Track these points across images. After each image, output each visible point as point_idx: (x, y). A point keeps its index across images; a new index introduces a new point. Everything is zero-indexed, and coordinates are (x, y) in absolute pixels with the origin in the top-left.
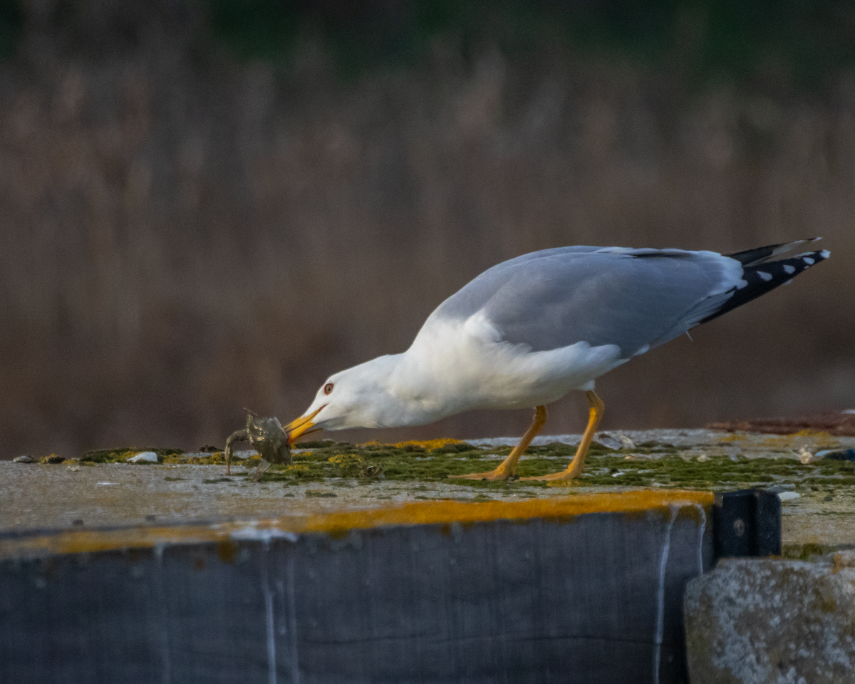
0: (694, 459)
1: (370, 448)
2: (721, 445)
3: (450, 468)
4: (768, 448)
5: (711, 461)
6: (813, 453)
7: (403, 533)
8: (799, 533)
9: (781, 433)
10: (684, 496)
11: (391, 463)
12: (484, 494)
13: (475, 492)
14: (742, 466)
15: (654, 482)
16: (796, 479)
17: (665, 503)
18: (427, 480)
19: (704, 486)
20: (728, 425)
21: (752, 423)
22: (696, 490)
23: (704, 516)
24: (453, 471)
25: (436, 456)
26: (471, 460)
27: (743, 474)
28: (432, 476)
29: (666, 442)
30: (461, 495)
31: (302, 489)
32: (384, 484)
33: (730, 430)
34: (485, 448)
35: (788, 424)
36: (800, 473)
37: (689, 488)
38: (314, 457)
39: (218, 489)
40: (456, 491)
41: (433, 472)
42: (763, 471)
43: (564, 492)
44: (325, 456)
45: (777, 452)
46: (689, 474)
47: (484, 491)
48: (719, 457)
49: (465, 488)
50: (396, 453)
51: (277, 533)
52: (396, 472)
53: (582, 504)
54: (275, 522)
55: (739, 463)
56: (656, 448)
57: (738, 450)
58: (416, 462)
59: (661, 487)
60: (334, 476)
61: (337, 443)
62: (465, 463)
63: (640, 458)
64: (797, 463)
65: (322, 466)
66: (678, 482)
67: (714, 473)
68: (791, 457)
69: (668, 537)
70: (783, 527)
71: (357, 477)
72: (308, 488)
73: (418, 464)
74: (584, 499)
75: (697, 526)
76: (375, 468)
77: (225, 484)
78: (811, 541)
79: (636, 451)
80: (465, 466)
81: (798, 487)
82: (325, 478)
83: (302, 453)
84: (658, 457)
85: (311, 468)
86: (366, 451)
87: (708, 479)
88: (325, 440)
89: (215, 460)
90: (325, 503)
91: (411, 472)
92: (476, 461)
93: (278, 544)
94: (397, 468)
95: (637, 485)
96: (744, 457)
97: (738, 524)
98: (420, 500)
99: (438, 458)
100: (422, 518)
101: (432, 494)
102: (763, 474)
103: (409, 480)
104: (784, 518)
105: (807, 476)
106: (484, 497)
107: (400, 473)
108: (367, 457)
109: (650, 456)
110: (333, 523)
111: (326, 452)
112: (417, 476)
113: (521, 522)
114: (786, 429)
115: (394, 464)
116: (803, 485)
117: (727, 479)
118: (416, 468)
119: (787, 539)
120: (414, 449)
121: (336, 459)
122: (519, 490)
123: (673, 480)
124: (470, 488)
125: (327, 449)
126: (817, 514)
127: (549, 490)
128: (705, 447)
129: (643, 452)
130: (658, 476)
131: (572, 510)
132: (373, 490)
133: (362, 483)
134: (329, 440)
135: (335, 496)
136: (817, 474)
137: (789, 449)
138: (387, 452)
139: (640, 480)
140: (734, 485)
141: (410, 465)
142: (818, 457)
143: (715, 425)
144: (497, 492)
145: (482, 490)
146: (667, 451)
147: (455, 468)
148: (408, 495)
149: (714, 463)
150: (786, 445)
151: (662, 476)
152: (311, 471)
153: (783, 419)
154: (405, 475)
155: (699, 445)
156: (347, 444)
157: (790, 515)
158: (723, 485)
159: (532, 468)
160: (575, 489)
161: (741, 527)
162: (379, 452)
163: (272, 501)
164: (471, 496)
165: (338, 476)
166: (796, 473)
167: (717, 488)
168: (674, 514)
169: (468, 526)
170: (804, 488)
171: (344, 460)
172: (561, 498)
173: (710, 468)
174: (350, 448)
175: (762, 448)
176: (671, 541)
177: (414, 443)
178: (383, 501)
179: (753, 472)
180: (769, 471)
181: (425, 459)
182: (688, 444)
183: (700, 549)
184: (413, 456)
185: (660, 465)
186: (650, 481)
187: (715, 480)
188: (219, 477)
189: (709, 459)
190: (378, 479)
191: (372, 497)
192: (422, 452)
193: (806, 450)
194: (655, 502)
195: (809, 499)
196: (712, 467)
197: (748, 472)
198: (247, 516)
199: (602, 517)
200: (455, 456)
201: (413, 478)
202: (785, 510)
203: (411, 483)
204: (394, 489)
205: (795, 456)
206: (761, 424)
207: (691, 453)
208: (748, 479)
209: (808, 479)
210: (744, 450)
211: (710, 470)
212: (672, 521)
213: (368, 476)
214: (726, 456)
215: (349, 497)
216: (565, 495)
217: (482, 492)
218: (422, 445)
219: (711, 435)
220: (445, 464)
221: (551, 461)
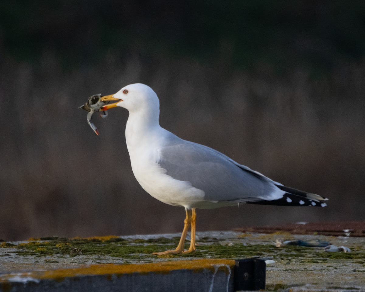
0: (227, 245)
1: (75, 240)
2: (239, 238)
3: (113, 249)
4: (261, 240)
5: (235, 246)
6: (282, 242)
7: (89, 279)
8: (274, 279)
9: (267, 233)
10: (221, 262)
11: (85, 247)
12: (128, 261)
13: (123, 260)
14: (249, 248)
15: (208, 255)
16: (274, 254)
17: (212, 265)
18: (101, 255)
19: (231, 257)
20: (243, 229)
21: (254, 228)
22: (227, 259)
23: (230, 271)
24: (114, 251)
25: (106, 244)
26: (122, 246)
27: (249, 252)
28: (104, 253)
29: (214, 237)
30: (117, 262)
31: (43, 259)
32: (81, 257)
33: (244, 232)
34: (129, 240)
35: (271, 229)
36: (275, 251)
37: (224, 258)
38: (49, 244)
39: (3, 259)
40: (115, 260)
41: (104, 251)
42: (258, 250)
43: (166, 260)
44: (54, 244)
45: (265, 242)
46: (224, 252)
47: (128, 260)
48: (238, 244)
49: (119, 258)
50: (88, 242)
51: (30, 279)
52: (87, 251)
53: (173, 265)
54: (29, 274)
55: (248, 247)
56: (209, 240)
57: (247, 241)
58: (97, 247)
59: (211, 258)
60: (58, 253)
61: (60, 238)
62: (120, 247)
63: (202, 244)
64: (274, 247)
65: (53, 249)
66: (219, 256)
67: (236, 251)
68: (272, 244)
69: (212, 281)
70: (267, 277)
71: (69, 253)
72: (46, 259)
73: (98, 247)
74: (174, 263)
75: (227, 276)
76: (77, 249)
77: (7, 257)
78: (279, 283)
79: (200, 241)
80: (120, 248)
81: (274, 258)
82: (54, 254)
83: (43, 243)
84: (210, 244)
85: (47, 249)
86: (73, 242)
87: (233, 254)
88: (54, 236)
89: (3, 245)
90: (54, 266)
91: (94, 251)
92: (125, 246)
93: (30, 284)
94: (88, 249)
95: (200, 257)
96: (250, 244)
97: (246, 274)
98: (98, 264)
99: (107, 245)
100: (99, 272)
101: (104, 261)
102: (258, 252)
103: (93, 255)
104: (267, 272)
105: (279, 253)
106: (128, 262)
107: (89, 252)
108: (74, 244)
109: (206, 244)
110: (57, 274)
111: (55, 242)
112: (97, 253)
113: (144, 274)
114: (270, 231)
115: (86, 247)
116: (277, 257)
117: (242, 254)
118: (97, 249)
119: (268, 282)
120: (96, 241)
121: (60, 245)
122: (144, 259)
123: (217, 254)
124: (121, 258)
125: (55, 241)
126: (283, 270)
127: (158, 260)
128: (231, 239)
129: (203, 242)
130: (209, 253)
131: (169, 268)
132: (76, 259)
133: (72, 256)
134: (56, 236)
135: (58, 262)
136: (283, 252)
137: (271, 240)
138: (83, 242)
139: (201, 255)
140: (245, 257)
141: (94, 248)
142: (284, 244)
143: (237, 229)
144: (134, 260)
145: (127, 259)
146: (214, 241)
147: (115, 249)
148: (92, 262)
149: (236, 247)
150: (270, 239)
151: (212, 253)
152: (47, 250)
153: (268, 226)
154: (91, 252)
155: (229, 239)
156: (65, 238)
157: (270, 271)
158: (239, 257)
159: (151, 249)
160: (170, 259)
161: (247, 276)
162: (80, 242)
163: (28, 264)
164: (122, 262)
165: (60, 253)
166: (274, 252)
167: (237, 258)
168: (216, 270)
169: (120, 276)
170: (277, 258)
171: (63, 246)
172: (163, 263)
173: (234, 249)
174: (66, 240)
175: (258, 240)
176: (214, 283)
177: (96, 238)
178: (80, 264)
179: (254, 251)
180: (261, 250)
181: (101, 245)
182: (224, 238)
183: (228, 286)
184: (95, 244)
185: (211, 247)
186: (206, 255)
187: (236, 254)
188: (4, 254)
189: (234, 245)
190: (78, 254)
191: (76, 262)
192: (99, 242)
193: (279, 241)
194: (207, 265)
195: (279, 263)
196: (235, 248)
197: (252, 251)
198: (17, 271)
199: (183, 271)
200: (115, 244)
201: (95, 254)
202: (268, 269)
203: (94, 256)
204: (86, 259)
205: (274, 244)
206: (258, 229)
207: (225, 242)
208: (251, 254)
209: (279, 254)
210: (250, 241)
211: (234, 250)
212: (215, 273)
213: (74, 253)
214: (241, 244)
215: (65, 262)
216: (166, 261)
217: (127, 260)
218: (100, 239)
219: (235, 234)
220: (111, 247)
221: (159, 246)
